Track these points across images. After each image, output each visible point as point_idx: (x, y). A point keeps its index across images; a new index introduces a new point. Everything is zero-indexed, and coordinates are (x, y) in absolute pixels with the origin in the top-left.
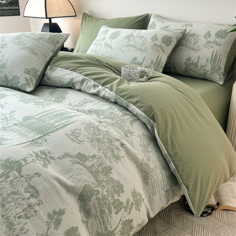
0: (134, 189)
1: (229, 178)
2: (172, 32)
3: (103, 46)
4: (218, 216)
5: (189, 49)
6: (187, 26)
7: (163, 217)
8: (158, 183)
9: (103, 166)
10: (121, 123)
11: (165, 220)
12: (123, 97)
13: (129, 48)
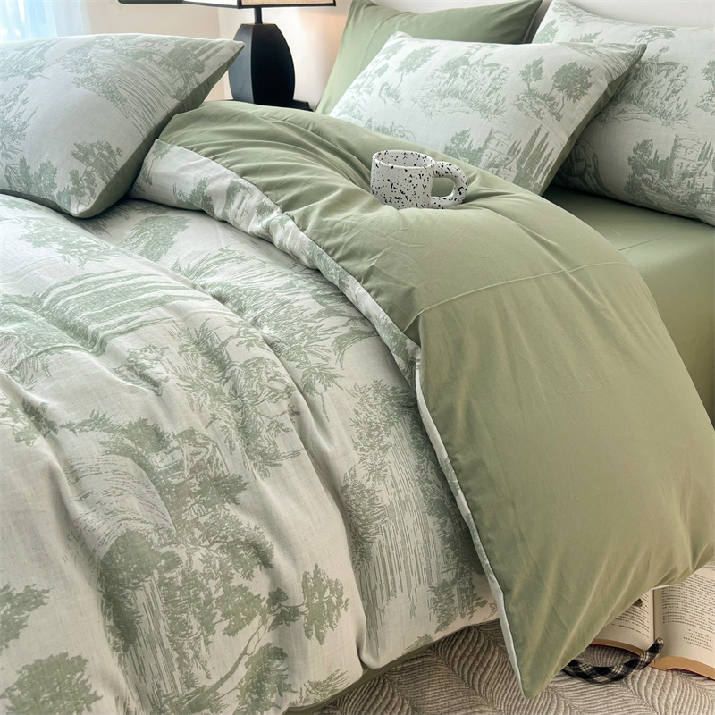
0: (316, 566)
1: (687, 571)
2: (597, 52)
3: (375, 94)
4: (650, 690)
5: (648, 114)
6: (655, 35)
7: (459, 661)
8: (406, 557)
9: (212, 474)
10: (302, 340)
11: (463, 672)
12: (331, 252)
13: (449, 100)
